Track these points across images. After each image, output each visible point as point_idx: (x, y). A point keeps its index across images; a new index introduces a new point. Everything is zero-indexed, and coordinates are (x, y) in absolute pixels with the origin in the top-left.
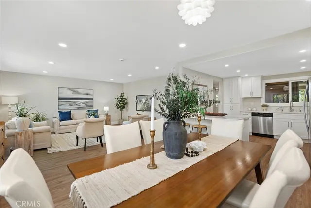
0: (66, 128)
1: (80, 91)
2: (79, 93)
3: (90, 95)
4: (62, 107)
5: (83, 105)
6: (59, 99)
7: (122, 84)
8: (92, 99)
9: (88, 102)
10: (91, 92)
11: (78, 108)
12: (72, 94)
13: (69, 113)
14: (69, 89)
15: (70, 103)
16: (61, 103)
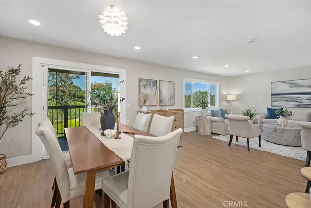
1: (300, 82)
6: (272, 95)
12: (289, 88)
14: (284, 82)
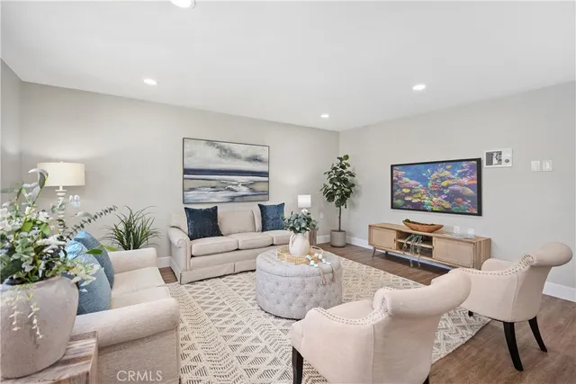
0: (207, 265)
1: (238, 149)
2: (235, 156)
3: (260, 161)
4: (191, 195)
5: (244, 191)
6: (186, 171)
7: (336, 134)
8: (266, 174)
9: (256, 182)
10: (264, 154)
11: (233, 199)
12: (219, 159)
13: (212, 214)
14: (211, 143)
15: (213, 184)
16: (190, 184)
